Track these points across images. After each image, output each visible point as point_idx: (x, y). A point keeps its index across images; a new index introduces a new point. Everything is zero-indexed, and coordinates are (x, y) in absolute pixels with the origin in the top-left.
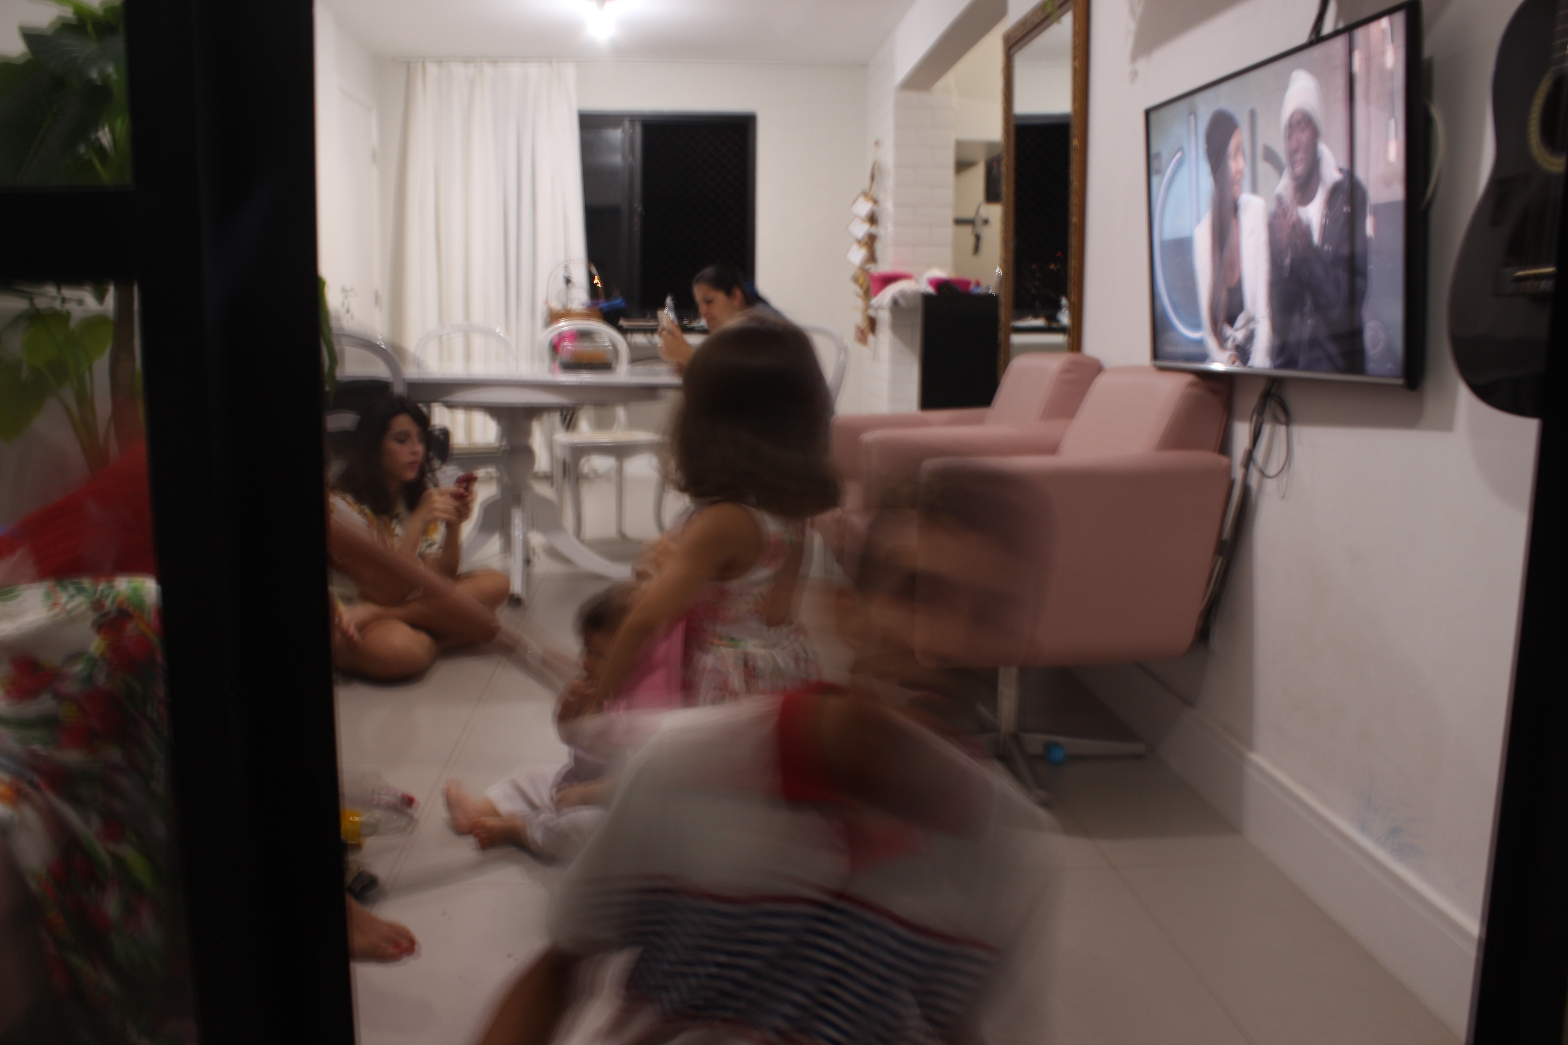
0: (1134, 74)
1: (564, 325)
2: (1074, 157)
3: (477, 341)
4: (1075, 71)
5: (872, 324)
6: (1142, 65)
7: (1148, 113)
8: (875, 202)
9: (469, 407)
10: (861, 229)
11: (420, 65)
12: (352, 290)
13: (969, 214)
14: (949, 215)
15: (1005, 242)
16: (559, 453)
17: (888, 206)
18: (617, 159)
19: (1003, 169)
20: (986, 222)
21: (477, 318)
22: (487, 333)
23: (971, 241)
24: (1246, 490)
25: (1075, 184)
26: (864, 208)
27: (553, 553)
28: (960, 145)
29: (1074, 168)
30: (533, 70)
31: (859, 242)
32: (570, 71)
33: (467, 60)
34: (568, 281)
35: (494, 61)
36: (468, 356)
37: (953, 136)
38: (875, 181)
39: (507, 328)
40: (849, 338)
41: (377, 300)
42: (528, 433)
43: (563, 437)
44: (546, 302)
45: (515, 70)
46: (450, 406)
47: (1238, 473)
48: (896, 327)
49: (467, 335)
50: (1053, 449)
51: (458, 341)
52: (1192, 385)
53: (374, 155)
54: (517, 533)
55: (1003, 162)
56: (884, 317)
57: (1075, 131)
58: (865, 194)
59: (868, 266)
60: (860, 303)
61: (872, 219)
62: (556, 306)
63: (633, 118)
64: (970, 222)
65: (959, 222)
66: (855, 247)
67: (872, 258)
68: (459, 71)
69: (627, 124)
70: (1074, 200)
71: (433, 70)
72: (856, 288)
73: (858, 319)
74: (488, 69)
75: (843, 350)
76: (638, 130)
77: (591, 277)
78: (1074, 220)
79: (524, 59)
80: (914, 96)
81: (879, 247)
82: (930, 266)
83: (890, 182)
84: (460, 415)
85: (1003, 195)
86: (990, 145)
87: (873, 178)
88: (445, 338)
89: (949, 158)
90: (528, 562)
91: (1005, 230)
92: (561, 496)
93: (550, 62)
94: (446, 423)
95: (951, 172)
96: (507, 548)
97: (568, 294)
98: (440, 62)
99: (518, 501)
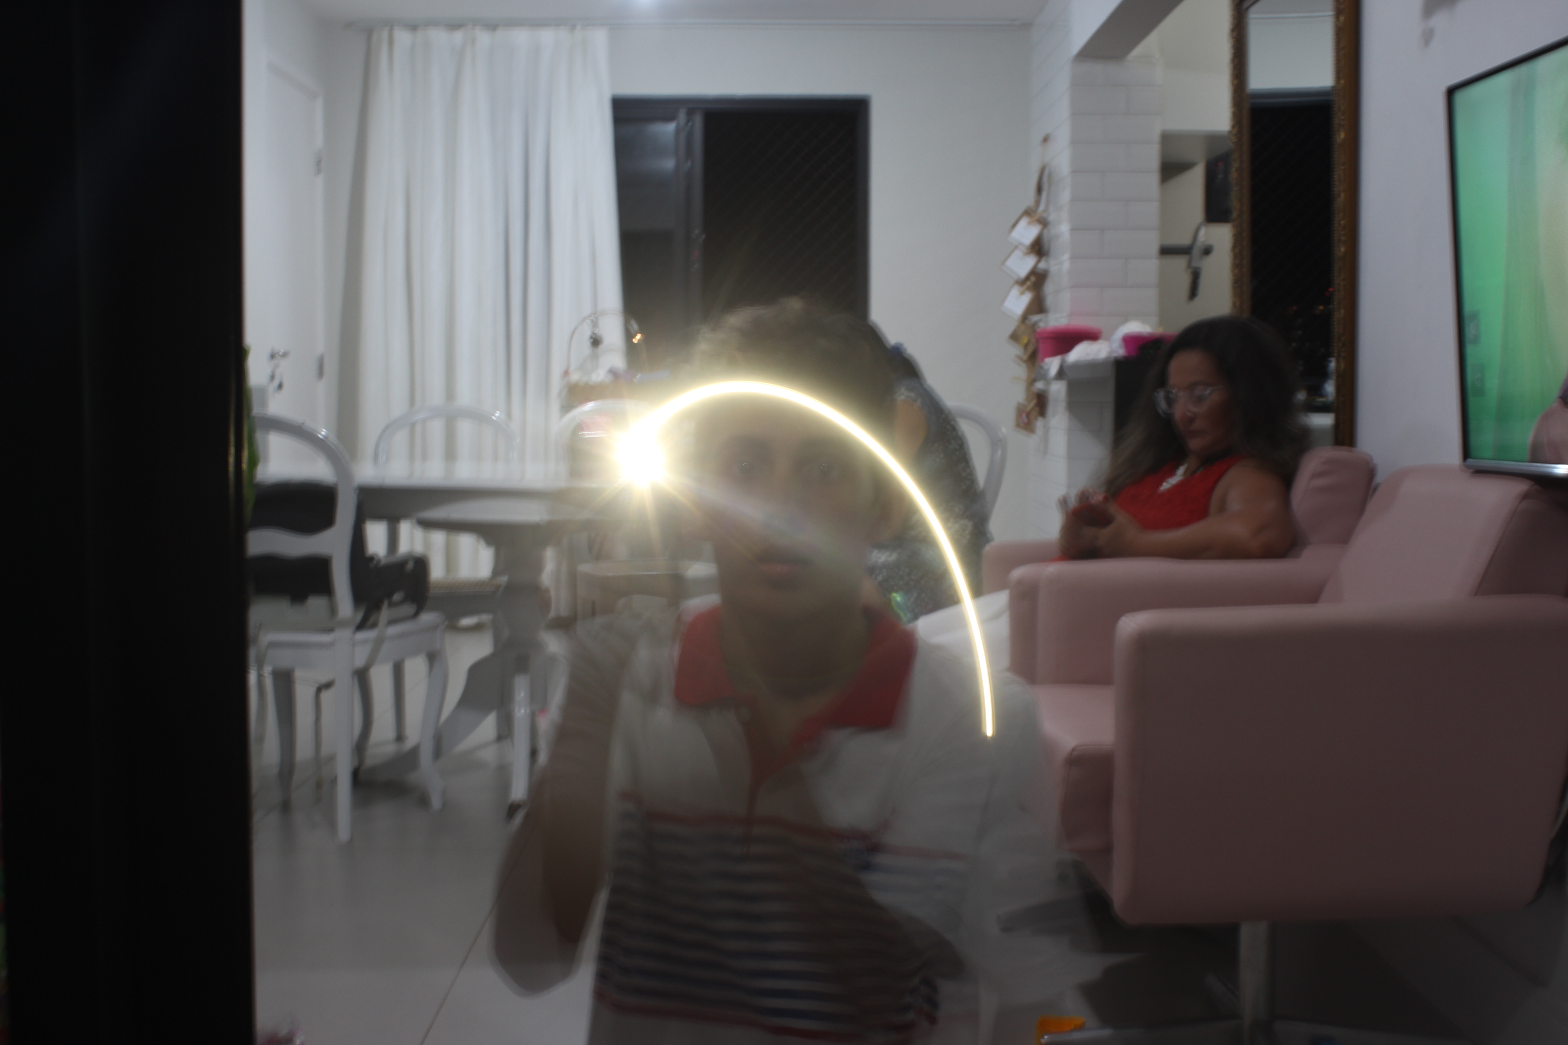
0: (1428, 37)
2: (1339, 158)
3: (465, 429)
4: (1339, 33)
5: (1041, 403)
6: (1440, 20)
7: (1451, 92)
8: (1044, 223)
9: (454, 527)
10: (1023, 265)
11: (385, 34)
12: (285, 355)
13: (1184, 240)
14: (1154, 249)
15: (1237, 283)
17: (1062, 230)
18: (668, 164)
19: (1234, 175)
20: (1207, 251)
21: (465, 396)
22: (480, 418)
23: (1185, 281)
25: (1340, 199)
26: (1027, 233)
28: (1167, 139)
29: (1339, 173)
30: (547, 37)
31: (1022, 282)
32: (599, 38)
33: (454, 26)
34: (596, 342)
35: (492, 26)
36: (450, 454)
37: (1157, 128)
38: (1044, 194)
39: (509, 415)
40: (1006, 426)
41: (321, 370)
44: (567, 376)
45: (521, 37)
46: (428, 525)
48: (1074, 406)
49: (450, 422)
50: (1313, 596)
51: (437, 428)
52: (1525, 496)
53: (319, 162)
54: (521, 712)
55: (1235, 165)
56: (1058, 390)
57: (1339, 119)
58: (1028, 213)
59: (1035, 318)
60: (1021, 372)
61: (1039, 248)
62: (576, 377)
63: (690, 105)
64: (1184, 251)
65: (1166, 251)
66: (1015, 291)
67: (1038, 306)
68: (440, 37)
69: (682, 116)
70: (1339, 221)
71: (403, 38)
72: (1015, 351)
73: (1018, 395)
74: (484, 38)
75: (997, 443)
76: (698, 122)
77: (629, 336)
78: (1341, 250)
79: (536, 24)
80: (1098, 69)
81: (1049, 288)
82: (1126, 319)
83: (1065, 196)
84: (438, 538)
85: (1235, 215)
86: (1212, 139)
87: (1039, 189)
88: (418, 429)
89: (1152, 159)
91: (1237, 265)
93: (573, 27)
94: (419, 549)
95: (1154, 178)
96: (505, 732)
97: (595, 357)
98: (413, 27)
99: (522, 664)
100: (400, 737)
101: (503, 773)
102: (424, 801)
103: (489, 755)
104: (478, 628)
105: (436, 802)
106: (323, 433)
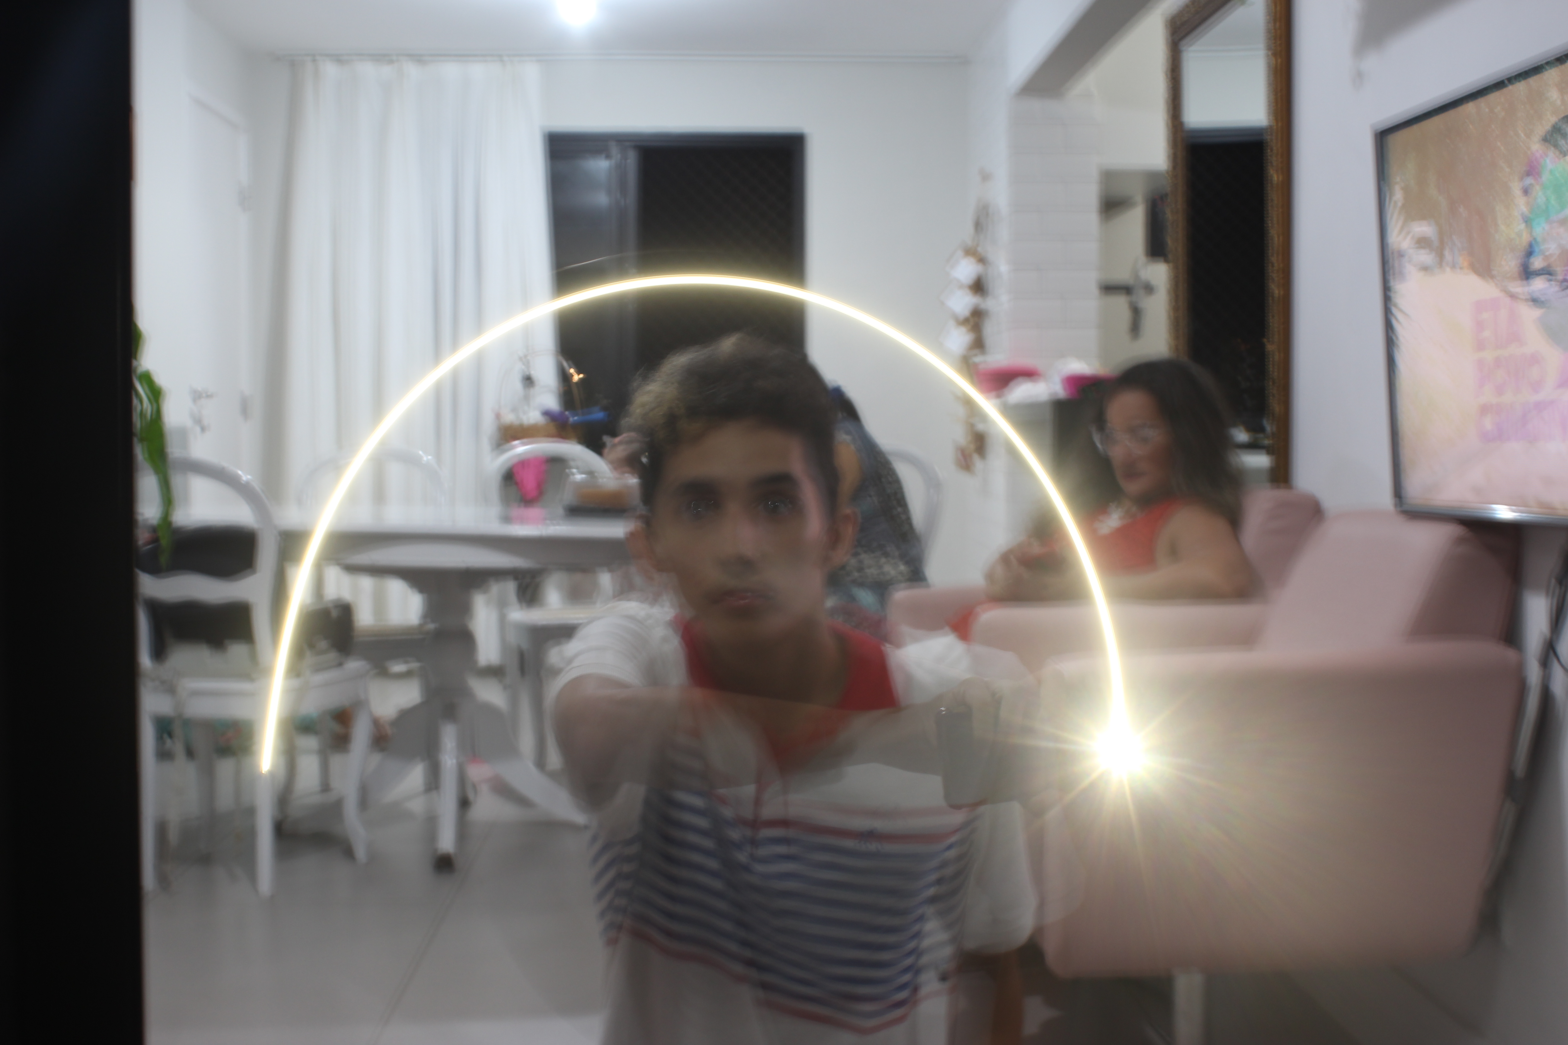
0: (1359, 79)
1: (521, 449)
5: (980, 443)
6: (1372, 62)
7: (1383, 136)
8: (983, 262)
9: (380, 571)
10: (964, 303)
11: (311, 66)
12: (210, 396)
13: (1122, 276)
14: (1091, 279)
15: (1175, 324)
16: (513, 639)
17: (1002, 267)
18: (601, 199)
20: (1147, 289)
22: (409, 460)
23: (1126, 317)
24: (1547, 698)
26: (966, 270)
27: (503, 790)
28: (1109, 177)
30: (478, 71)
31: (964, 322)
32: (531, 72)
33: (382, 57)
34: (528, 381)
35: (419, 58)
37: (1097, 163)
38: (982, 230)
39: (438, 455)
40: (943, 465)
41: (245, 410)
42: (466, 609)
43: (519, 615)
44: (498, 416)
45: (451, 71)
47: (1534, 674)
49: (379, 465)
50: (1249, 638)
52: (1460, 541)
53: (244, 199)
54: (449, 760)
55: (1169, 203)
58: (968, 250)
59: (976, 354)
61: (979, 287)
62: (509, 418)
63: (623, 140)
64: (1127, 290)
65: (1109, 289)
66: (955, 328)
67: (979, 344)
68: (368, 70)
69: (615, 152)
71: (330, 70)
74: (412, 70)
75: (933, 483)
76: (632, 160)
79: (463, 56)
80: (1036, 105)
81: (989, 329)
83: (1003, 232)
84: (366, 583)
85: (1171, 251)
86: (1152, 176)
87: (979, 226)
89: (1091, 195)
90: (464, 803)
92: (514, 702)
94: (346, 595)
95: (1092, 217)
96: (433, 782)
97: (527, 399)
98: (339, 59)
99: (450, 712)
100: (326, 787)
101: (431, 822)
102: (348, 852)
103: (417, 806)
104: (408, 675)
105: (361, 852)
106: (245, 477)
